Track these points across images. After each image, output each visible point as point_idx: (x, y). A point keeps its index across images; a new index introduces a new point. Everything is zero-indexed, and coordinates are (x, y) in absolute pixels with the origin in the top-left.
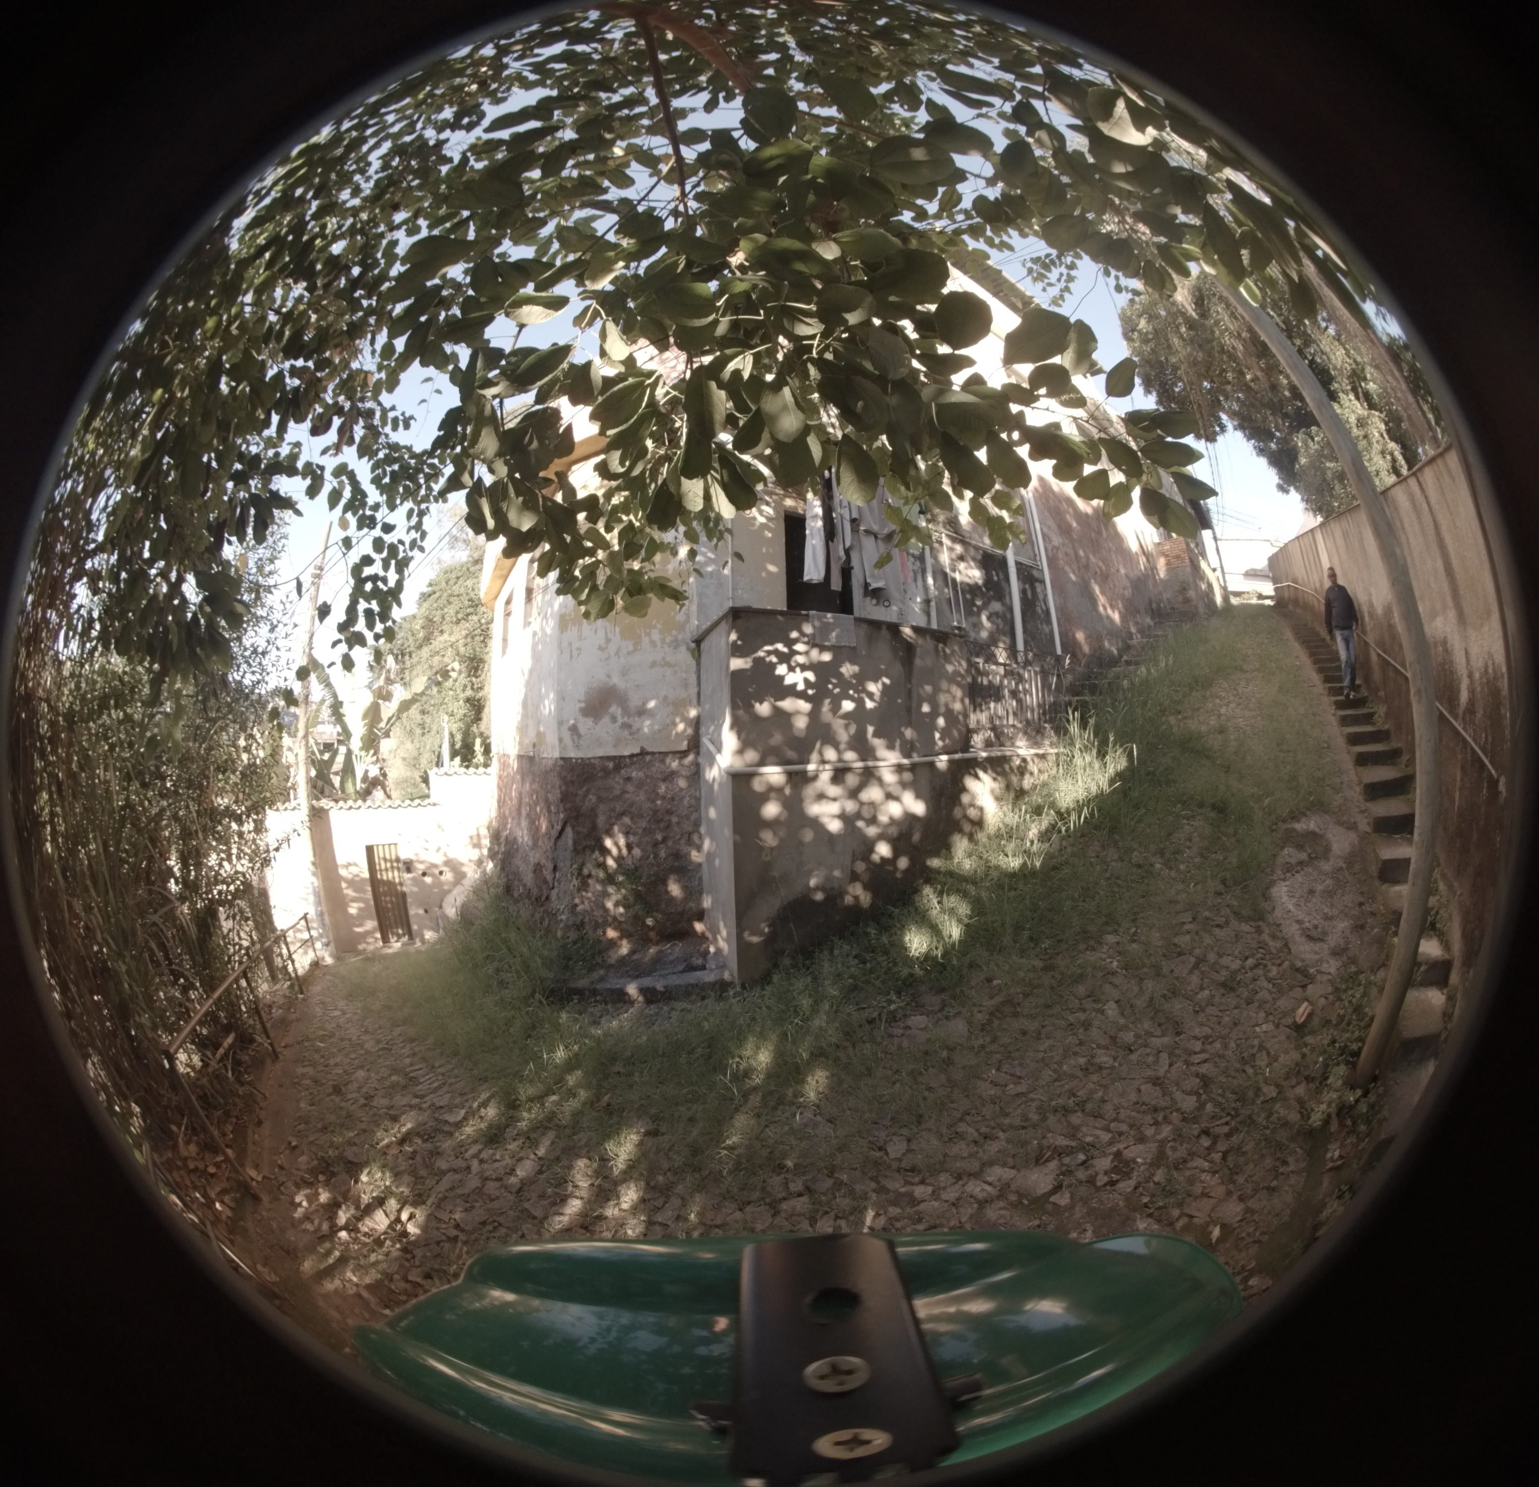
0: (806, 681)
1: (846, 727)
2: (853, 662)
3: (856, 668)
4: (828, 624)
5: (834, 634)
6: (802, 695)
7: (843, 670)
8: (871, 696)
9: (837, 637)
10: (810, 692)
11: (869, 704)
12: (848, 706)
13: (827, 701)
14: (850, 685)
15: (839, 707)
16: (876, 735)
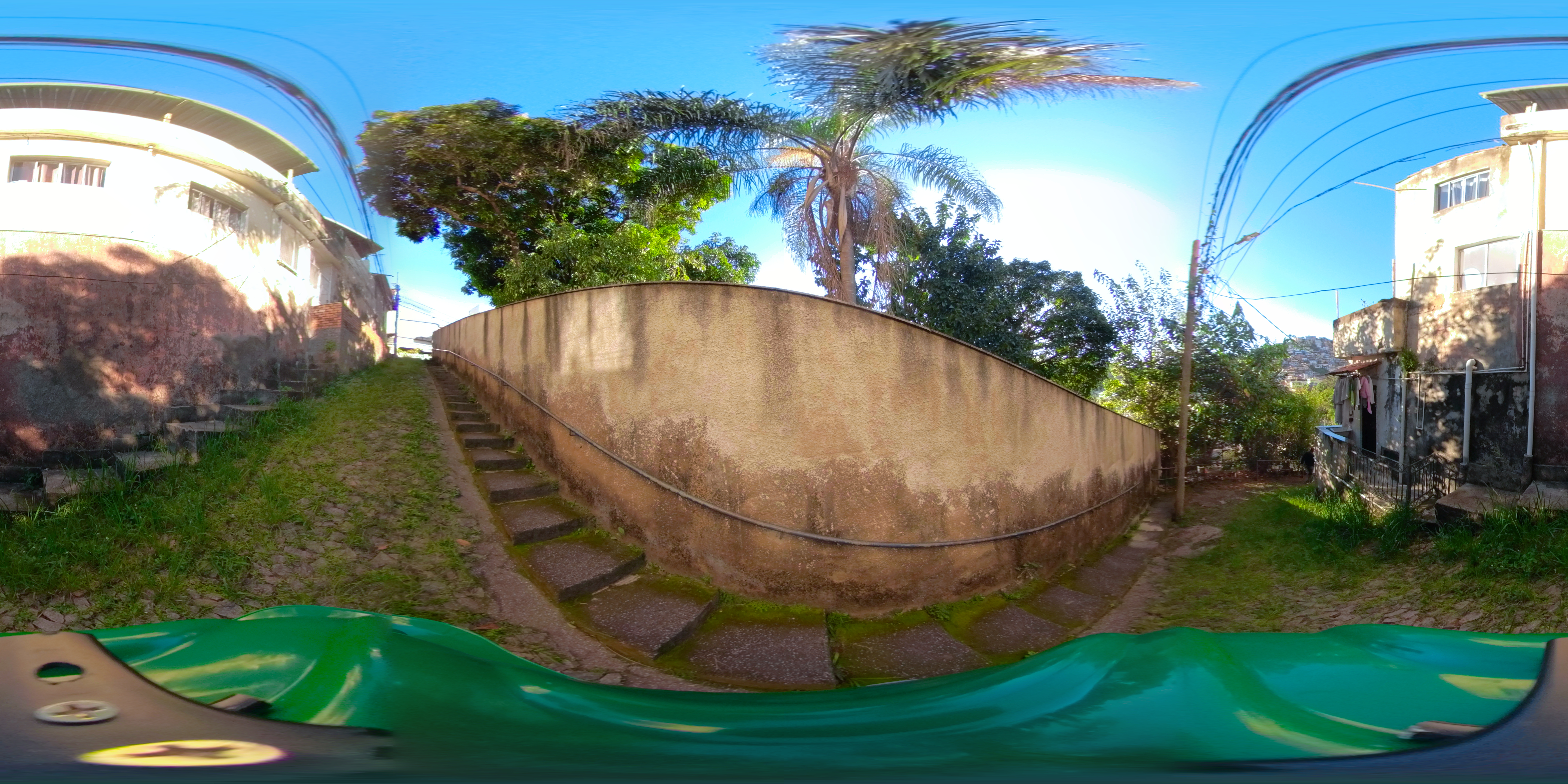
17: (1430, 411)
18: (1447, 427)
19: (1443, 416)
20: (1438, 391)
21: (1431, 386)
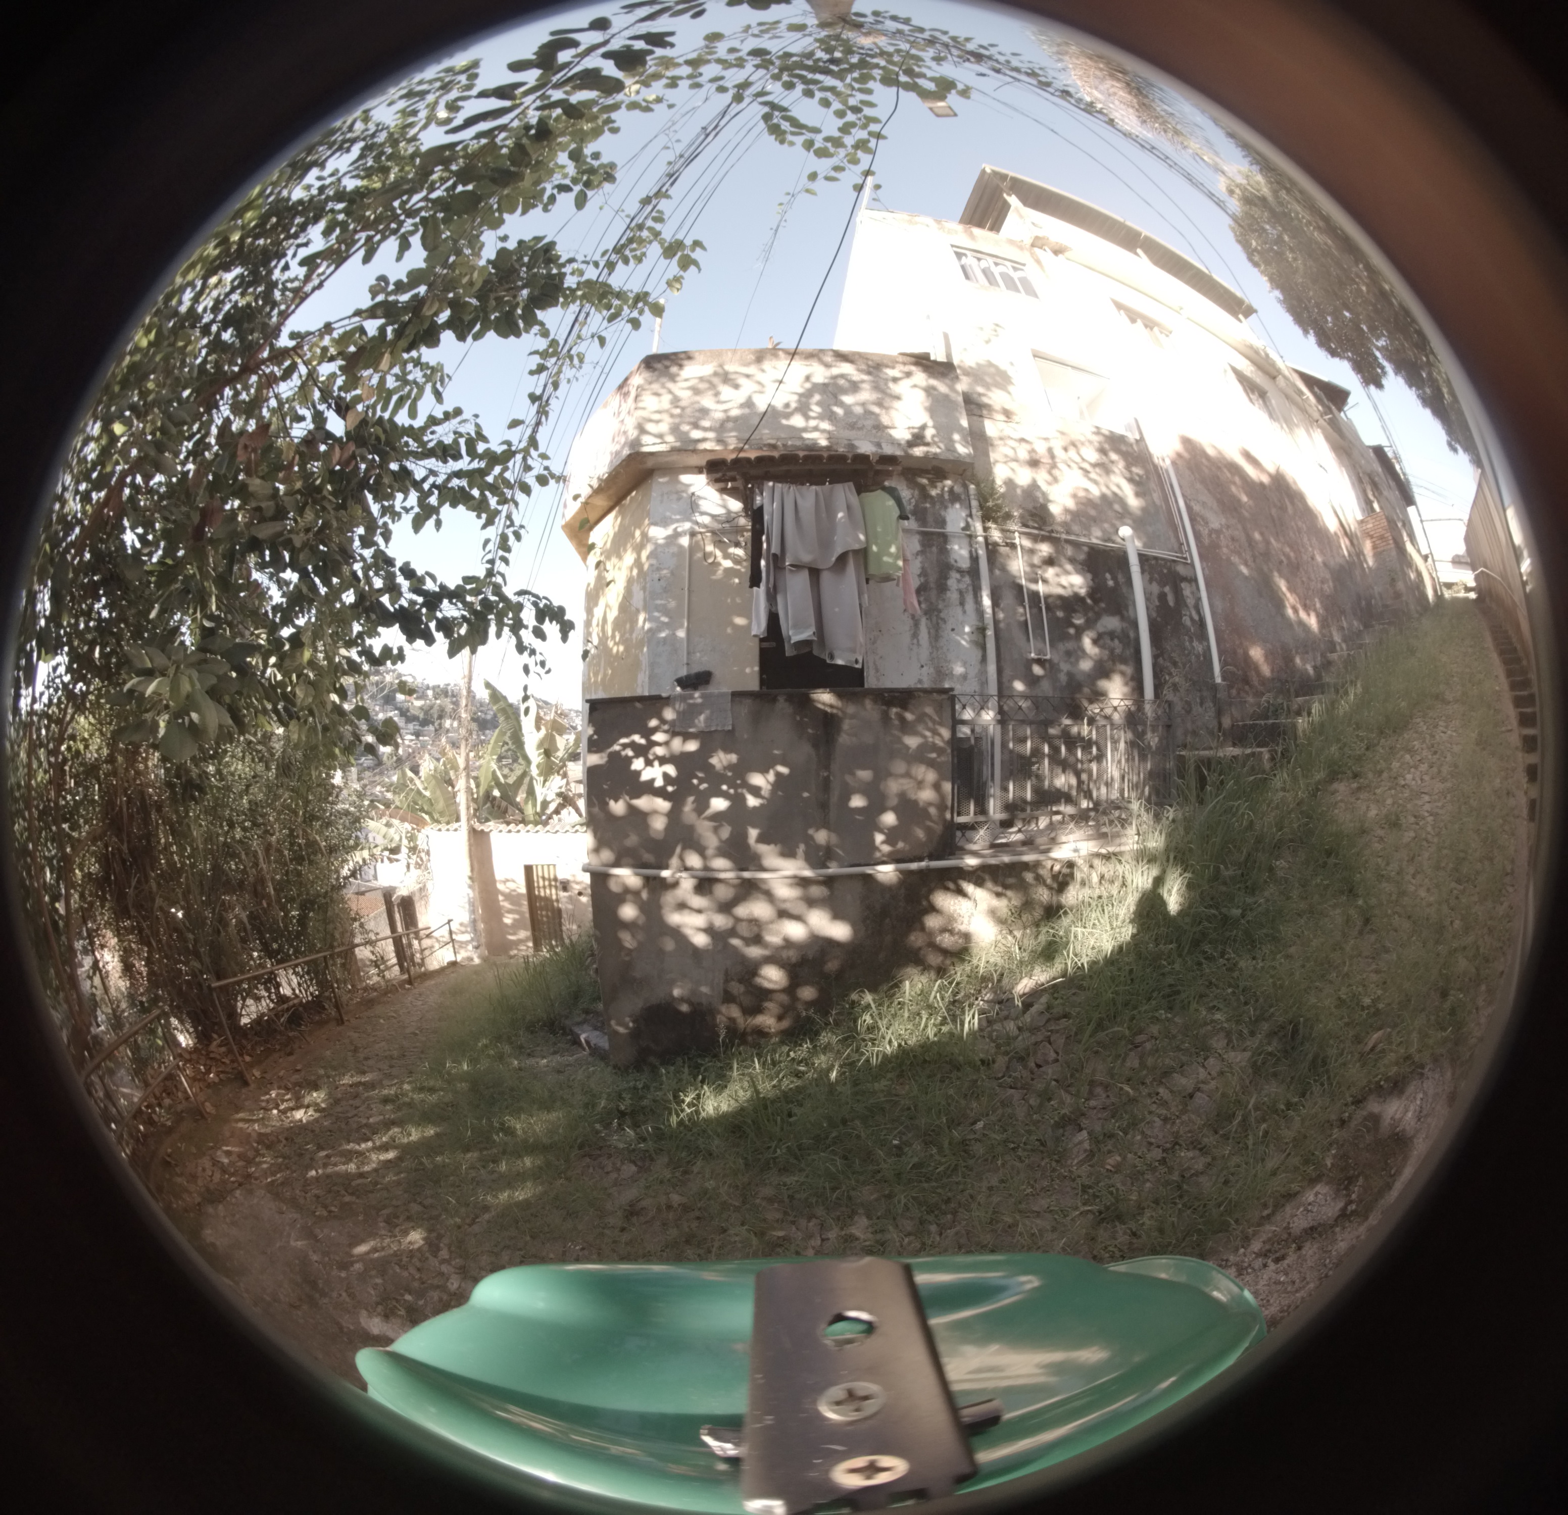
0: (666, 776)
1: (716, 830)
2: (727, 750)
3: (733, 758)
4: (695, 705)
5: (702, 717)
6: (660, 793)
7: (714, 761)
8: (756, 791)
9: (706, 720)
10: (670, 789)
11: (752, 801)
12: (719, 804)
13: (691, 799)
14: (722, 778)
15: (707, 806)
16: (761, 839)
17: (1060, 614)
18: (1102, 647)
19: (1090, 624)
20: (1068, 573)
21: (1050, 562)
